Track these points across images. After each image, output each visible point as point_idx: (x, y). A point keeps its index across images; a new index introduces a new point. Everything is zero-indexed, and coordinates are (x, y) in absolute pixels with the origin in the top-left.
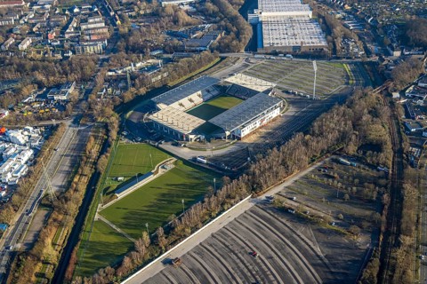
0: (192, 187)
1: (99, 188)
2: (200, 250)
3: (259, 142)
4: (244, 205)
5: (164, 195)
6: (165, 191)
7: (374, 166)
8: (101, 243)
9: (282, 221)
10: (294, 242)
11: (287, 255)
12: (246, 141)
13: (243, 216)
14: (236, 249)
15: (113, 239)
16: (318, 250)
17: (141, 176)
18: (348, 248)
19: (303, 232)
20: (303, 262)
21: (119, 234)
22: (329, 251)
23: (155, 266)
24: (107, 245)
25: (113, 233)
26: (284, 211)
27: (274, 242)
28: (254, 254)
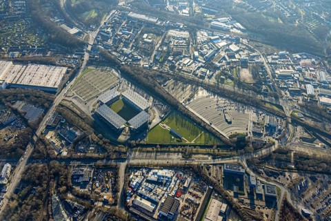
0: (177, 120)
1: (178, 144)
4: (187, 107)
5: (182, 126)
15: (203, 137)
23: (212, 126)
24: (206, 138)
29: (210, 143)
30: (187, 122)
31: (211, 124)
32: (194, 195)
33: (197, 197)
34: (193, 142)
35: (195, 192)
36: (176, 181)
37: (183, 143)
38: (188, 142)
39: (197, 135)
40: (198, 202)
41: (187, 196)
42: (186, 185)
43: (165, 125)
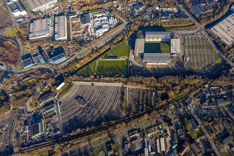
2: (99, 87)
3: (149, 69)
4: (119, 85)
5: (113, 67)
6: (114, 66)
7: (156, 101)
8: (90, 69)
9: (119, 96)
10: (114, 102)
11: (109, 103)
12: (147, 66)
13: (115, 87)
14: (104, 93)
15: (92, 70)
16: (114, 108)
17: (116, 57)
18: (119, 113)
19: (118, 102)
20: (109, 108)
21: (95, 70)
22: (115, 110)
23: (90, 83)
25: (94, 69)
26: (123, 94)
27: (111, 99)
28: (105, 97)
29: (85, 69)
30: (111, 73)
31: (93, 85)
32: (78, 34)
33: (76, 34)
34: (97, 61)
35: (78, 35)
36: (92, 33)
37: (103, 56)
38: (100, 59)
39: (98, 68)
40: (74, 32)
41: (82, 31)
42: (85, 34)
43: (124, 59)
